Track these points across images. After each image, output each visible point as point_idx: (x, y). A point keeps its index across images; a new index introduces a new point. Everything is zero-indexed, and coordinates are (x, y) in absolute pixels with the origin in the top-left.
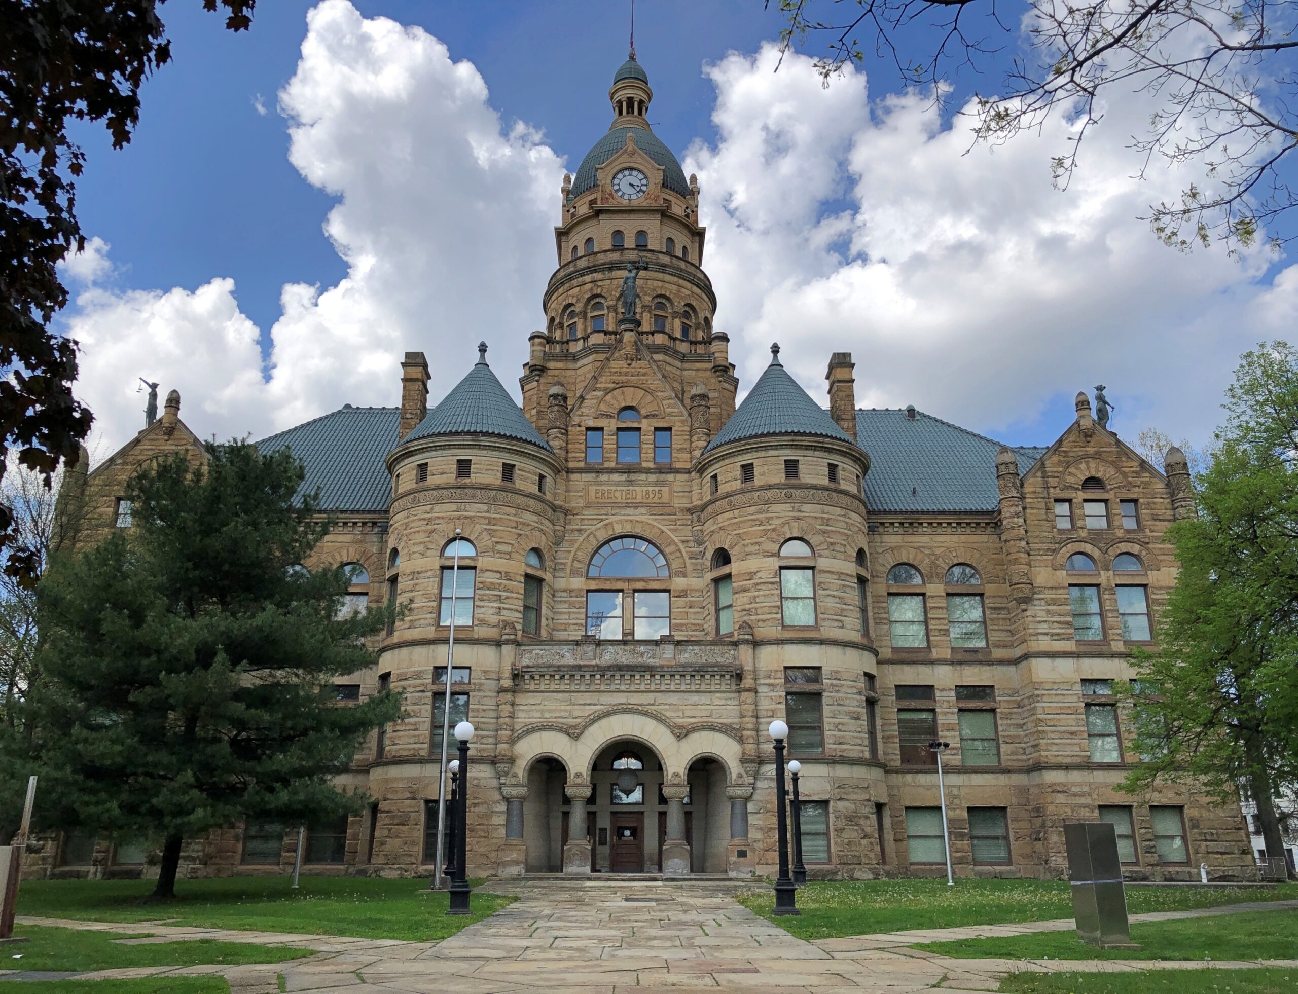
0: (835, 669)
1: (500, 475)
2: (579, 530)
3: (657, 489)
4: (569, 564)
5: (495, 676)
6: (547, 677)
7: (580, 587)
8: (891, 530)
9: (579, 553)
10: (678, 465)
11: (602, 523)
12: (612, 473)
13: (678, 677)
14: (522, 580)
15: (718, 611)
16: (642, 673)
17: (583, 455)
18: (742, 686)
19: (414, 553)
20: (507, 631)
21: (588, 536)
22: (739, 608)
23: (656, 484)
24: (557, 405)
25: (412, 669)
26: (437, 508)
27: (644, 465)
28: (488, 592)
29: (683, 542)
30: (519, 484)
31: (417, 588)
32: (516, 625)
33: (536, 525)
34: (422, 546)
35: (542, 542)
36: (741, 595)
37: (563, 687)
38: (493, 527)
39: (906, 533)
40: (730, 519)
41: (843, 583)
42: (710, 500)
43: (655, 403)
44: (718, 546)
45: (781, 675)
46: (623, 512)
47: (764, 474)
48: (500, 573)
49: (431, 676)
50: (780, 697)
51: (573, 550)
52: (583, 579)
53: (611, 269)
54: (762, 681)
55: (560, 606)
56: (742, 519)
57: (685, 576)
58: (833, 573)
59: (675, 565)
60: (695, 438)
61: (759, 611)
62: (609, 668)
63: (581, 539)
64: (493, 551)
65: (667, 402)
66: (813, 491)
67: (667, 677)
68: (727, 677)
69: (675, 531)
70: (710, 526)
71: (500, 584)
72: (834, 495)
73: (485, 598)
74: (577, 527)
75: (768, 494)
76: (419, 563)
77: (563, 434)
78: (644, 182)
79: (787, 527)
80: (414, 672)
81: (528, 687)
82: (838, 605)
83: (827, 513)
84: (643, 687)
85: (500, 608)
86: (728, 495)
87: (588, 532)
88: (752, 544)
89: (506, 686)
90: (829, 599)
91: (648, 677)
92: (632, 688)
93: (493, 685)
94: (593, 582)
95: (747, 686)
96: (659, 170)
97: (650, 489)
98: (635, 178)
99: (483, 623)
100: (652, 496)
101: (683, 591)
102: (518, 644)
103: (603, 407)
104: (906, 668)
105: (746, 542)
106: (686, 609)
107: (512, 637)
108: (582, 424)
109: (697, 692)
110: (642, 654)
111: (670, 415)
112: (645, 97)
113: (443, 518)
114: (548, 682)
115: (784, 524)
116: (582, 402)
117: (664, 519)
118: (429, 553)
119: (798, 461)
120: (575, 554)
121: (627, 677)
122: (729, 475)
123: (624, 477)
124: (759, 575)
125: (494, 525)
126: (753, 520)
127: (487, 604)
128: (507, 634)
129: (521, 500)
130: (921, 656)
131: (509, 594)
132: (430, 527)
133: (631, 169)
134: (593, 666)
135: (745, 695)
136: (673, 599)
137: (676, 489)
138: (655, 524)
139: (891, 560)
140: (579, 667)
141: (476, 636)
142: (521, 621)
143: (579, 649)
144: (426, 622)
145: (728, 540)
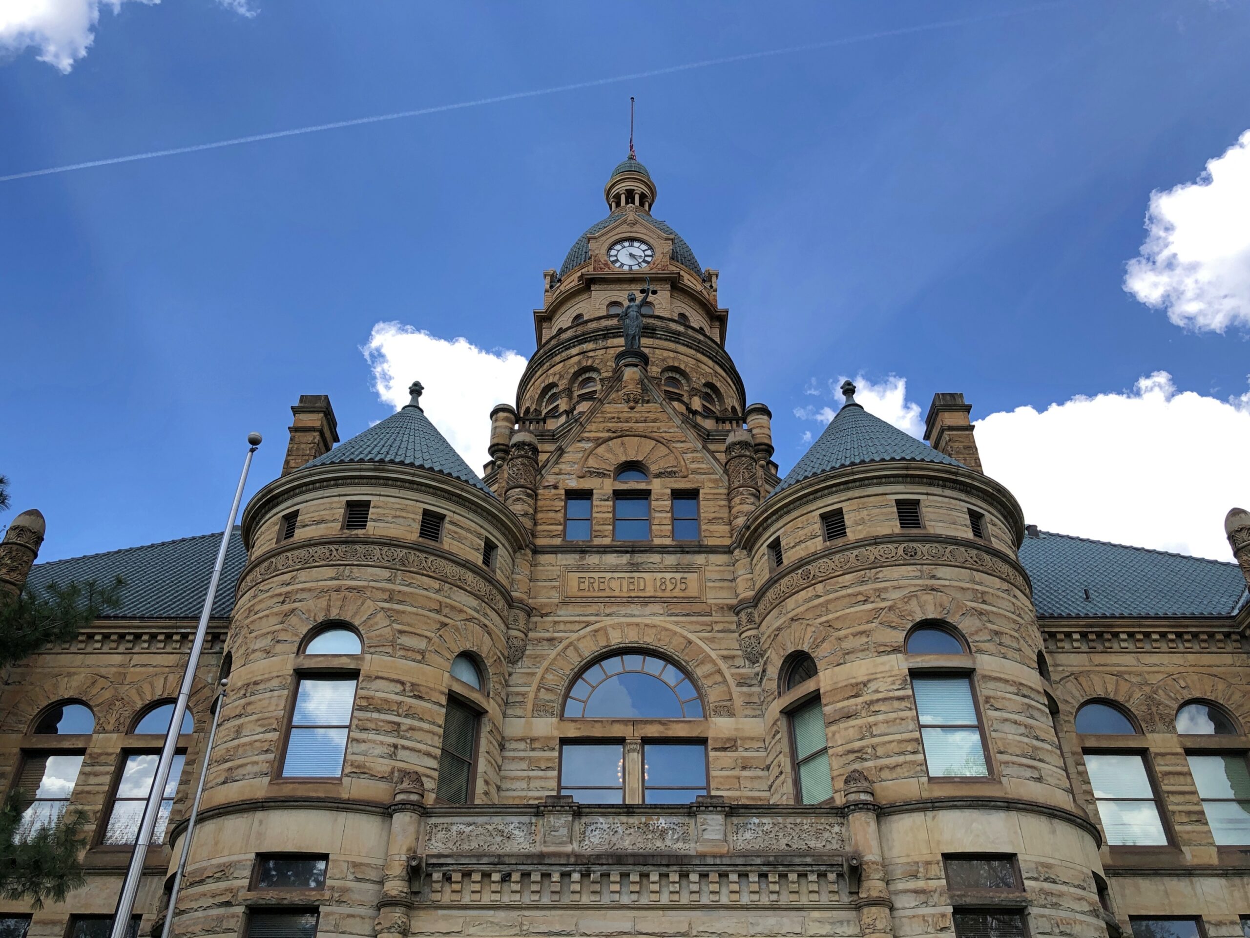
0: (1042, 860)
1: (417, 527)
2: (550, 640)
3: (678, 576)
4: (532, 695)
5: (373, 875)
6: (476, 877)
7: (550, 735)
8: (1067, 646)
9: (549, 677)
10: (710, 542)
11: (588, 629)
12: (605, 552)
13: (733, 877)
14: (443, 700)
15: (797, 765)
16: (664, 870)
17: (560, 528)
18: (862, 895)
19: (254, 651)
20: (405, 785)
21: (566, 648)
22: (840, 750)
23: (677, 568)
24: (522, 456)
25: (214, 862)
26: (303, 575)
27: (657, 541)
28: (375, 715)
29: (725, 658)
30: (448, 543)
31: (249, 709)
32: (424, 779)
33: (476, 615)
34: (270, 637)
35: (484, 647)
36: (842, 725)
37: (506, 899)
38: (396, 607)
39: (1092, 651)
40: (810, 600)
41: (1026, 700)
42: (771, 579)
43: (671, 458)
44: (791, 650)
45: (938, 870)
46: (624, 610)
47: (862, 522)
48: (403, 683)
49: (247, 873)
50: (943, 916)
51: (540, 672)
52: (555, 720)
53: (605, 337)
54: (901, 886)
55: (513, 766)
56: (832, 596)
57: (731, 714)
58: (1006, 681)
59: (714, 695)
60: (737, 500)
61: (880, 751)
62: (597, 859)
63: (553, 654)
64: (392, 645)
65: (689, 455)
66: (951, 548)
67: (713, 877)
68: (832, 877)
69: (712, 640)
70: (773, 622)
71: (400, 704)
72: (987, 557)
73: (370, 725)
74: (547, 635)
75: (873, 552)
76: (260, 667)
77: (528, 495)
78: (649, 252)
79: (914, 602)
80: (219, 866)
81: (436, 897)
82: (1026, 740)
83: (981, 584)
84: (665, 899)
85: (395, 747)
86: (802, 563)
87: (565, 643)
88: (855, 635)
89: (394, 893)
90: (1008, 728)
91: (674, 877)
92: (644, 900)
93: (367, 892)
94: (572, 725)
95: (875, 894)
96: (667, 239)
97: (668, 576)
98: (638, 249)
99: (360, 771)
100: (670, 587)
101: (729, 740)
102: (423, 811)
103: (592, 462)
104: (1144, 884)
105: (842, 633)
106: (736, 773)
107: (414, 797)
108: (560, 485)
109: (774, 907)
110: (663, 833)
111: (694, 472)
112: (647, 191)
113: (310, 590)
114: (477, 887)
115: (907, 599)
116: (560, 456)
117: (691, 623)
118: (279, 648)
119: (919, 501)
120: (543, 678)
121: (635, 877)
122: (801, 532)
123: (625, 559)
124: (873, 686)
125: (400, 602)
126: (849, 595)
127: (372, 736)
128: (402, 792)
129: (450, 569)
130: (1165, 861)
131: (416, 723)
132: (286, 607)
133: (632, 240)
134: (568, 855)
135: (872, 913)
136: (712, 754)
137: (709, 575)
138: (678, 629)
139: (1077, 694)
140: (540, 858)
141: (345, 796)
142: (435, 774)
143: (540, 823)
144: (256, 769)
145: (809, 634)
